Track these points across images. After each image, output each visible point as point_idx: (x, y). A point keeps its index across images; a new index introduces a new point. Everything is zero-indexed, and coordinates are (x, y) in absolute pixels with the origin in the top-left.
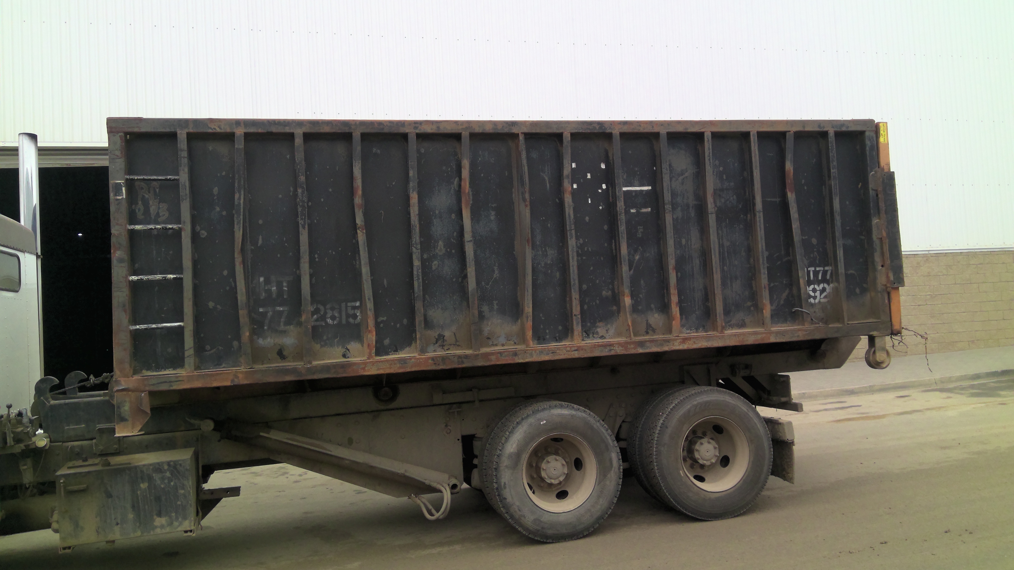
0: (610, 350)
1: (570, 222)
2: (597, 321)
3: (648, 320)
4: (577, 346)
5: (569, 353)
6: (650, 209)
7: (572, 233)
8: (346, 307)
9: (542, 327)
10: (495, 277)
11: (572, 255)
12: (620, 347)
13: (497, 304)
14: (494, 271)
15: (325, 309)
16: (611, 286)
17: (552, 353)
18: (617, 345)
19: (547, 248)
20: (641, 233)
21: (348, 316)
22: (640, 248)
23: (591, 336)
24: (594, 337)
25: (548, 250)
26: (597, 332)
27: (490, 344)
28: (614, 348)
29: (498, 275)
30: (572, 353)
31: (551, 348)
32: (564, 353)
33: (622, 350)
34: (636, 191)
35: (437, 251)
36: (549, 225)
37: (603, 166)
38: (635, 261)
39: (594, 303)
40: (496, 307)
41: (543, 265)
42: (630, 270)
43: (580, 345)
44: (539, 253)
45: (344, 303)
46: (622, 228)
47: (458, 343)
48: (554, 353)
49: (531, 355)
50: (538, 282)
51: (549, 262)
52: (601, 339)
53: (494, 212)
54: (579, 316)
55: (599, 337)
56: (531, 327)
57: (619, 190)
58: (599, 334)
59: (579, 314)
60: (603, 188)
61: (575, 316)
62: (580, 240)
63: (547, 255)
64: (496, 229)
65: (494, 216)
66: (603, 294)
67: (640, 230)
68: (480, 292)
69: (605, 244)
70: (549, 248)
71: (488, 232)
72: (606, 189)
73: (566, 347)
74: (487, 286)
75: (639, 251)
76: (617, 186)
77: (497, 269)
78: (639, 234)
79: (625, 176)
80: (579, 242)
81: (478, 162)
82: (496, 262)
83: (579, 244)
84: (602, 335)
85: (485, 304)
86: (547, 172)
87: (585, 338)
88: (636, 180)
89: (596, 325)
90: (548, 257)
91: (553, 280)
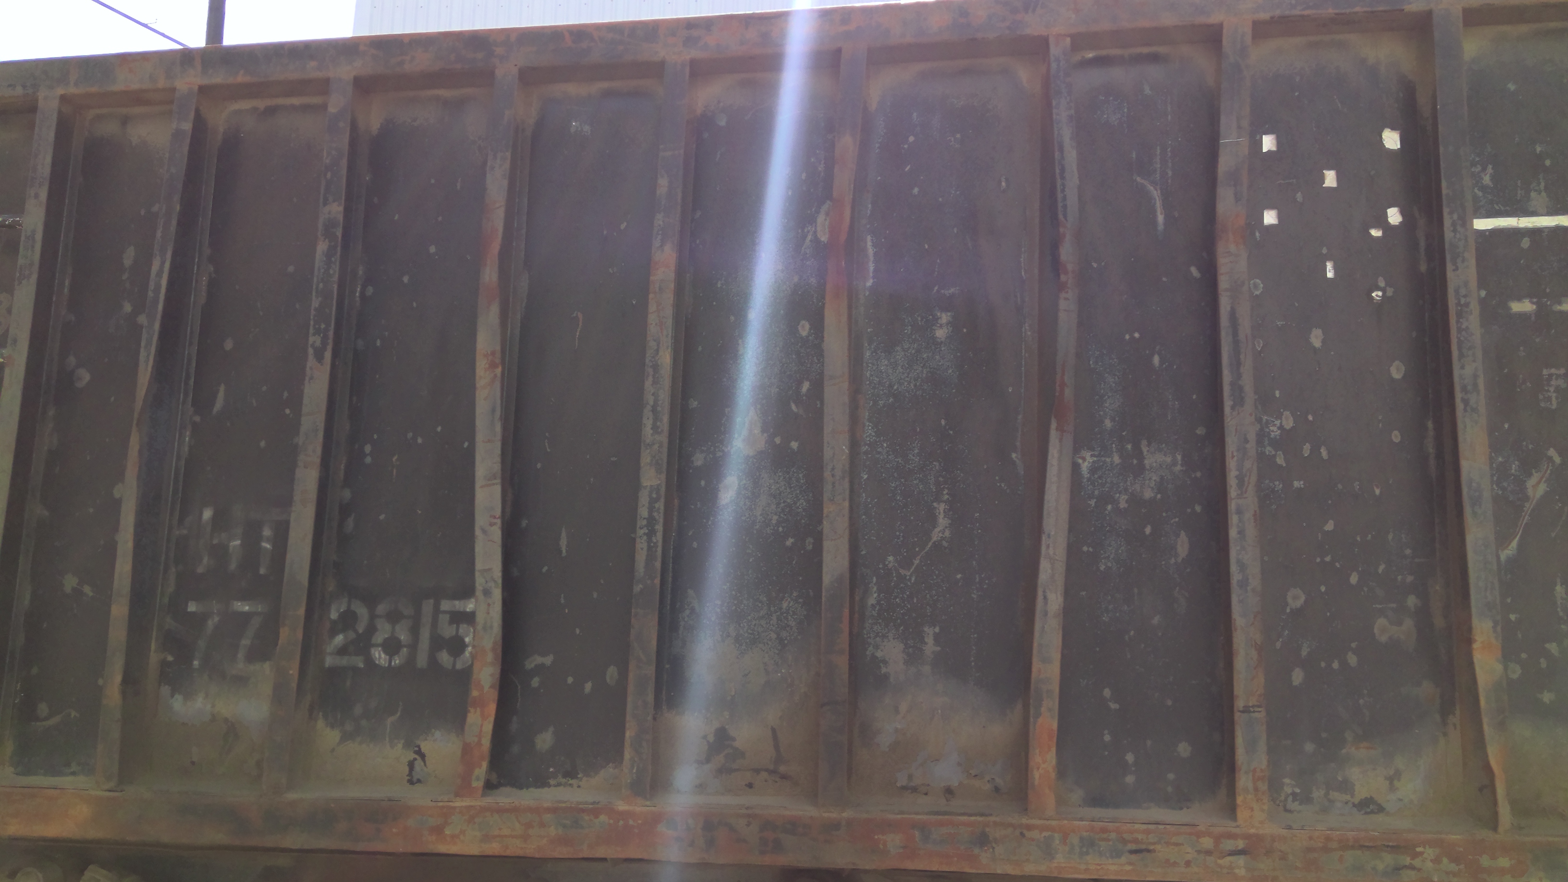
2: (1349, 736)
4: (1247, 837)
7: (1241, 387)
8: (437, 611)
9: (1107, 738)
10: (935, 539)
11: (1240, 467)
12: (1445, 860)
13: (936, 637)
14: (933, 520)
15: (373, 617)
16: (1412, 601)
18: (1429, 851)
19: (1144, 443)
20: (1554, 395)
21: (438, 643)
22: (1552, 452)
23: (1318, 794)
24: (1330, 801)
25: (1145, 450)
26: (1346, 781)
27: (899, 785)
29: (947, 533)
30: (1220, 862)
31: (1131, 831)
32: (1188, 857)
34: (1532, 231)
36: (1156, 360)
37: (1391, 140)
38: (1528, 507)
39: (1336, 665)
40: (930, 647)
41: (1123, 505)
42: (1502, 540)
43: (1266, 832)
44: (1108, 460)
45: (432, 601)
46: (1469, 370)
47: (782, 769)
48: (1146, 853)
49: (1048, 851)
50: (1102, 568)
51: (1148, 494)
52: (1366, 813)
53: (949, 314)
54: (1260, 715)
55: (1354, 805)
56: (1055, 740)
57: (1459, 228)
58: (1354, 791)
59: (1259, 704)
60: (1390, 223)
61: (1243, 712)
62: (1287, 413)
63: (1140, 469)
64: (950, 371)
65: (947, 326)
66: (1376, 631)
67: (1553, 382)
68: (875, 589)
69: (1393, 435)
70: (1149, 445)
71: (922, 384)
72: (1401, 223)
73: (1199, 835)
74: (902, 572)
75: (1548, 467)
76: (1451, 213)
77: (944, 511)
78: (1549, 399)
79: (1488, 175)
80: (1278, 425)
81: (906, 146)
82: (942, 487)
83: (1279, 432)
84: (1366, 798)
85: (891, 635)
86: (1158, 172)
87: (1297, 803)
88: (1536, 191)
89: (1344, 751)
90: (1143, 477)
91: (1163, 563)
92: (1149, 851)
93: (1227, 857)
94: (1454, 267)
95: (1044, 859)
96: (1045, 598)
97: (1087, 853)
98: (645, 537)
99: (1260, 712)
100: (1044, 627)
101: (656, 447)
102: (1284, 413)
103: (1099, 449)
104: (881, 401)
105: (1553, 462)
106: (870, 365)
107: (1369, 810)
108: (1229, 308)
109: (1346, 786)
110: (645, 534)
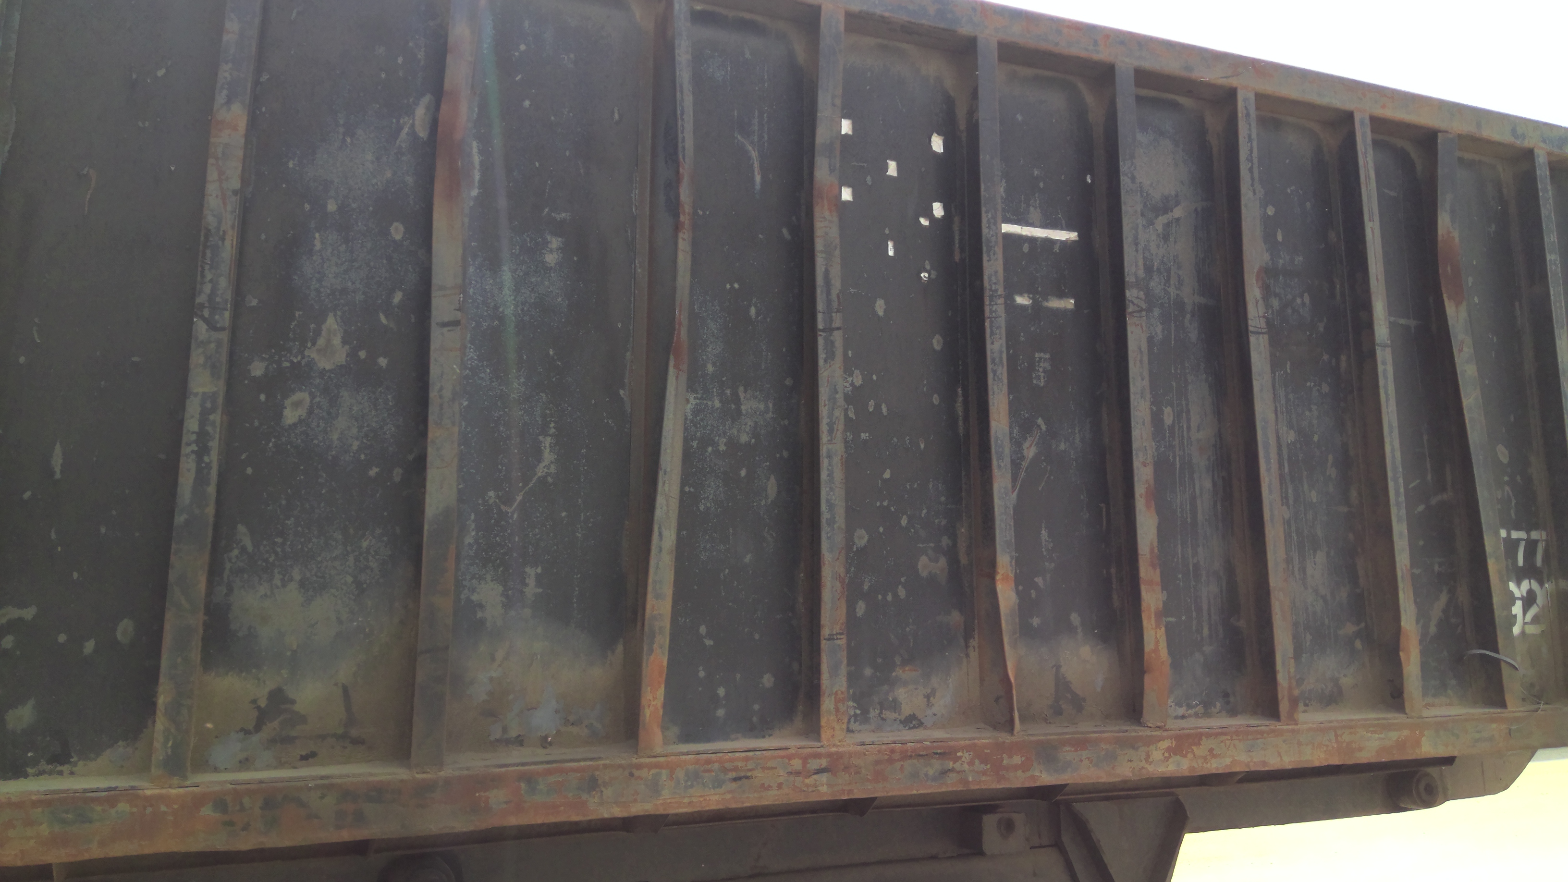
0: (944, 773)
1: (829, 302)
2: (898, 660)
3: (1060, 666)
4: (830, 755)
5: (799, 779)
6: (1072, 301)
7: (832, 343)
9: (702, 674)
10: (540, 474)
11: (830, 415)
12: (977, 762)
13: (539, 578)
14: (538, 454)
16: (945, 541)
17: (735, 779)
18: (966, 755)
19: (741, 389)
20: (1043, 374)
22: (1040, 421)
23: (873, 713)
24: (883, 719)
25: (742, 395)
26: (895, 700)
27: (492, 738)
28: (957, 766)
29: (553, 469)
30: (807, 781)
31: (732, 760)
32: (781, 780)
33: (984, 773)
34: (1032, 240)
35: (312, 354)
36: (753, 311)
37: (937, 144)
38: (1025, 464)
39: (889, 598)
40: (532, 589)
41: (722, 448)
43: (841, 749)
44: (710, 403)
46: (997, 346)
47: (354, 732)
48: (744, 781)
49: (655, 788)
50: (702, 508)
51: (744, 438)
52: (910, 728)
53: (560, 239)
54: (842, 642)
55: (901, 722)
56: (664, 676)
57: (993, 227)
58: (901, 710)
59: (841, 632)
60: (934, 215)
61: (829, 639)
62: (857, 372)
63: (736, 416)
64: (560, 299)
65: (557, 252)
66: (919, 567)
67: (1041, 364)
68: (473, 526)
69: (934, 397)
70: (745, 391)
71: (530, 309)
72: (943, 216)
73: (790, 757)
74: (503, 508)
75: (1037, 433)
76: (987, 212)
77: (550, 445)
78: (1039, 378)
79: (1002, 187)
80: (850, 382)
81: (517, 54)
82: (548, 420)
83: (851, 388)
84: (910, 715)
85: (489, 577)
86: (756, 134)
87: (857, 723)
88: (1033, 206)
89: (894, 674)
90: (740, 422)
91: (755, 504)
92: (747, 778)
93: (813, 776)
94: (988, 259)
95: (651, 797)
96: (660, 534)
97: (692, 786)
98: (193, 456)
99: (842, 639)
100: (658, 564)
101: (213, 346)
102: (855, 371)
103: (702, 392)
104: (484, 323)
105: (1041, 429)
106: (473, 282)
107: (912, 726)
108: (823, 269)
109: (895, 706)
110: (193, 452)
